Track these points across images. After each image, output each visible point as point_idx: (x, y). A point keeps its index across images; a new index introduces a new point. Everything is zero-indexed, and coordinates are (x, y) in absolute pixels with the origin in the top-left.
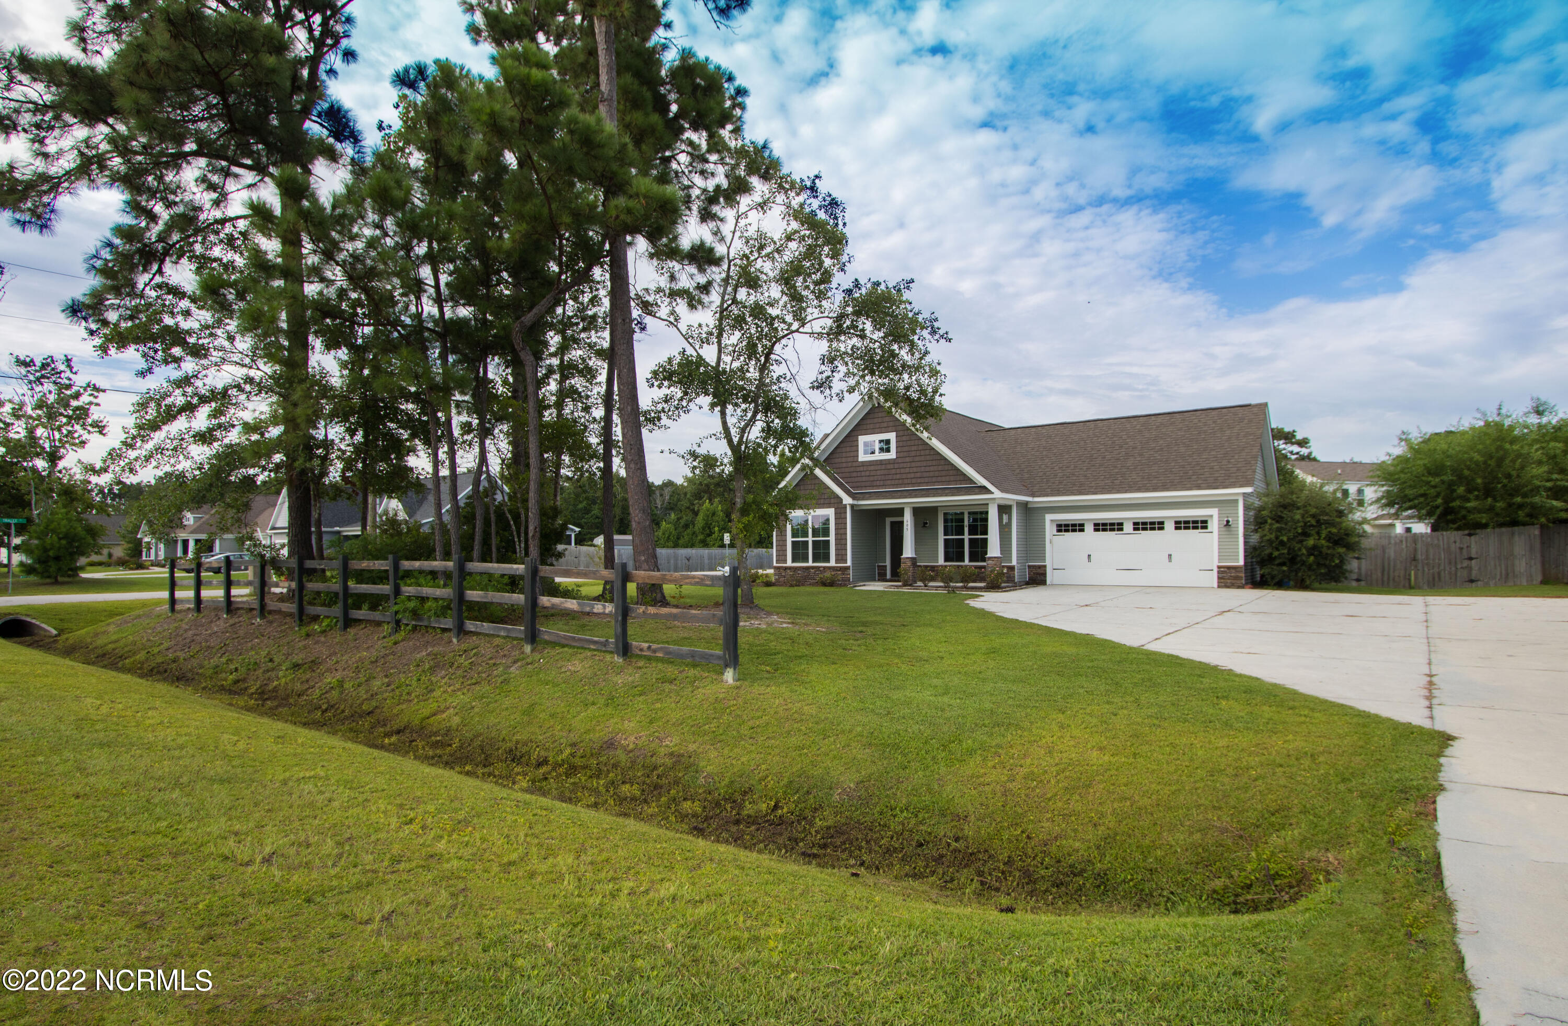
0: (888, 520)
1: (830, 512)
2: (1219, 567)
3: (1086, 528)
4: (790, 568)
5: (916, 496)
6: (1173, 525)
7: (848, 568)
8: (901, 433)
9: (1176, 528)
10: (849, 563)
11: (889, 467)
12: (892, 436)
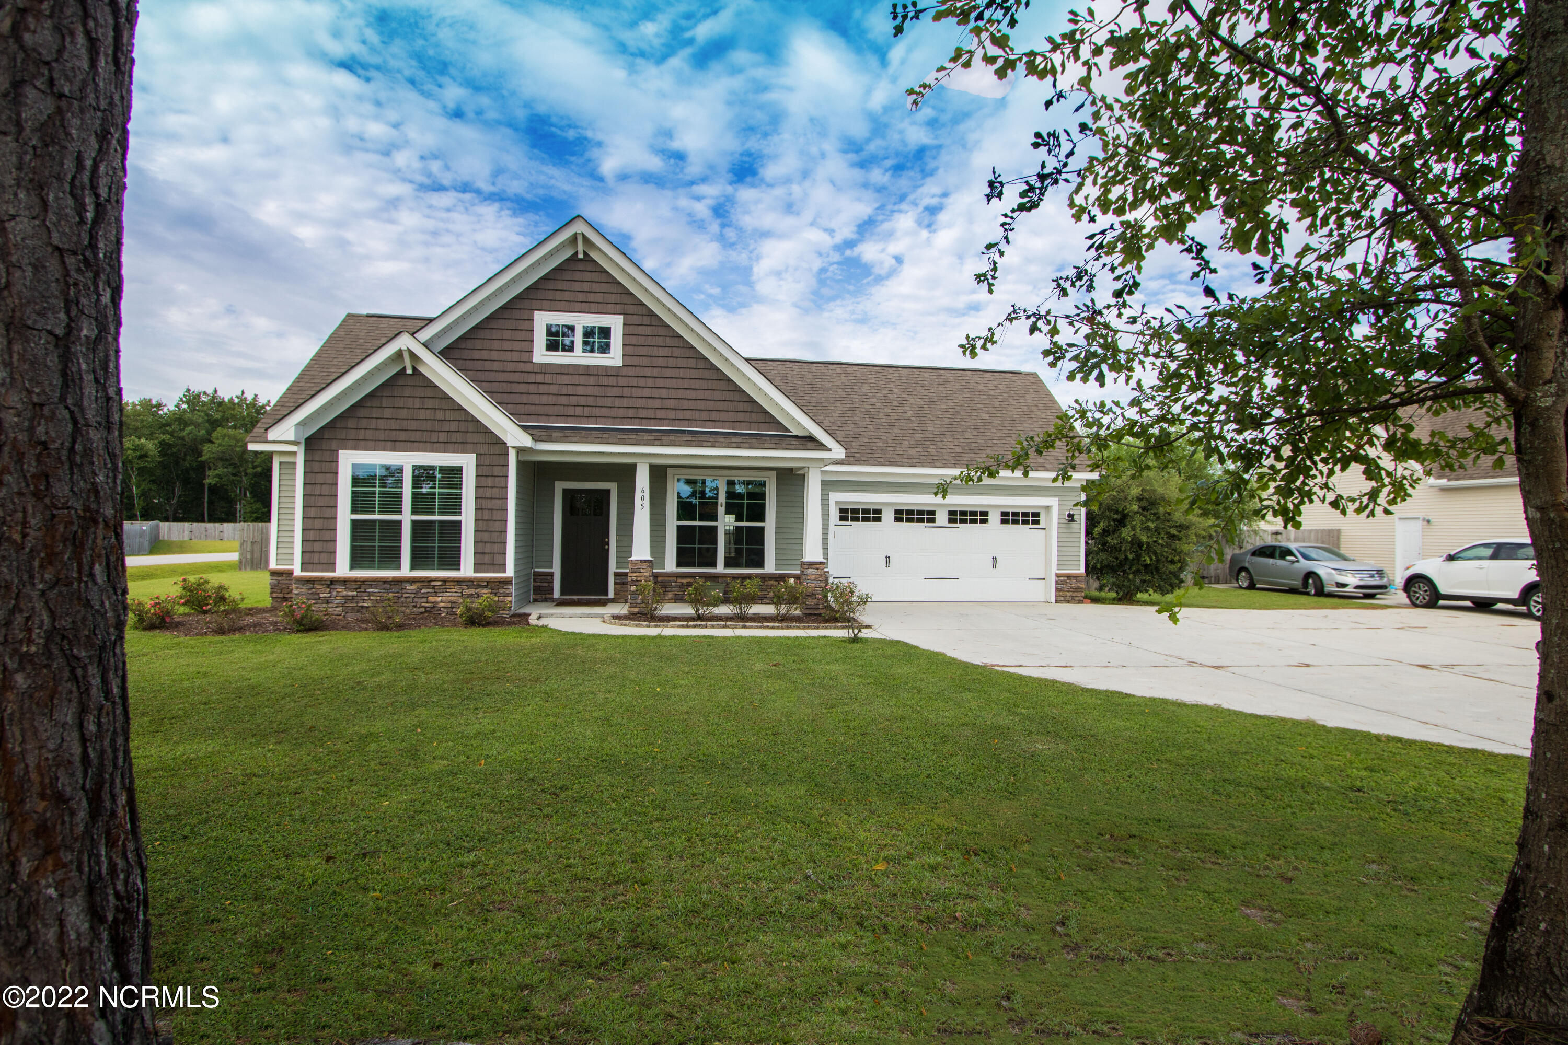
0: (559, 487)
1: (467, 461)
2: (1058, 576)
3: (884, 516)
4: (344, 582)
5: (673, 444)
6: (999, 518)
7: (506, 582)
8: (635, 319)
9: (1004, 522)
10: (510, 572)
11: (605, 381)
12: (616, 323)
